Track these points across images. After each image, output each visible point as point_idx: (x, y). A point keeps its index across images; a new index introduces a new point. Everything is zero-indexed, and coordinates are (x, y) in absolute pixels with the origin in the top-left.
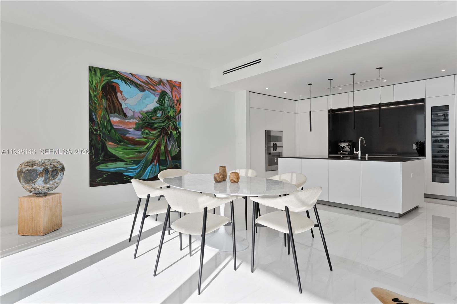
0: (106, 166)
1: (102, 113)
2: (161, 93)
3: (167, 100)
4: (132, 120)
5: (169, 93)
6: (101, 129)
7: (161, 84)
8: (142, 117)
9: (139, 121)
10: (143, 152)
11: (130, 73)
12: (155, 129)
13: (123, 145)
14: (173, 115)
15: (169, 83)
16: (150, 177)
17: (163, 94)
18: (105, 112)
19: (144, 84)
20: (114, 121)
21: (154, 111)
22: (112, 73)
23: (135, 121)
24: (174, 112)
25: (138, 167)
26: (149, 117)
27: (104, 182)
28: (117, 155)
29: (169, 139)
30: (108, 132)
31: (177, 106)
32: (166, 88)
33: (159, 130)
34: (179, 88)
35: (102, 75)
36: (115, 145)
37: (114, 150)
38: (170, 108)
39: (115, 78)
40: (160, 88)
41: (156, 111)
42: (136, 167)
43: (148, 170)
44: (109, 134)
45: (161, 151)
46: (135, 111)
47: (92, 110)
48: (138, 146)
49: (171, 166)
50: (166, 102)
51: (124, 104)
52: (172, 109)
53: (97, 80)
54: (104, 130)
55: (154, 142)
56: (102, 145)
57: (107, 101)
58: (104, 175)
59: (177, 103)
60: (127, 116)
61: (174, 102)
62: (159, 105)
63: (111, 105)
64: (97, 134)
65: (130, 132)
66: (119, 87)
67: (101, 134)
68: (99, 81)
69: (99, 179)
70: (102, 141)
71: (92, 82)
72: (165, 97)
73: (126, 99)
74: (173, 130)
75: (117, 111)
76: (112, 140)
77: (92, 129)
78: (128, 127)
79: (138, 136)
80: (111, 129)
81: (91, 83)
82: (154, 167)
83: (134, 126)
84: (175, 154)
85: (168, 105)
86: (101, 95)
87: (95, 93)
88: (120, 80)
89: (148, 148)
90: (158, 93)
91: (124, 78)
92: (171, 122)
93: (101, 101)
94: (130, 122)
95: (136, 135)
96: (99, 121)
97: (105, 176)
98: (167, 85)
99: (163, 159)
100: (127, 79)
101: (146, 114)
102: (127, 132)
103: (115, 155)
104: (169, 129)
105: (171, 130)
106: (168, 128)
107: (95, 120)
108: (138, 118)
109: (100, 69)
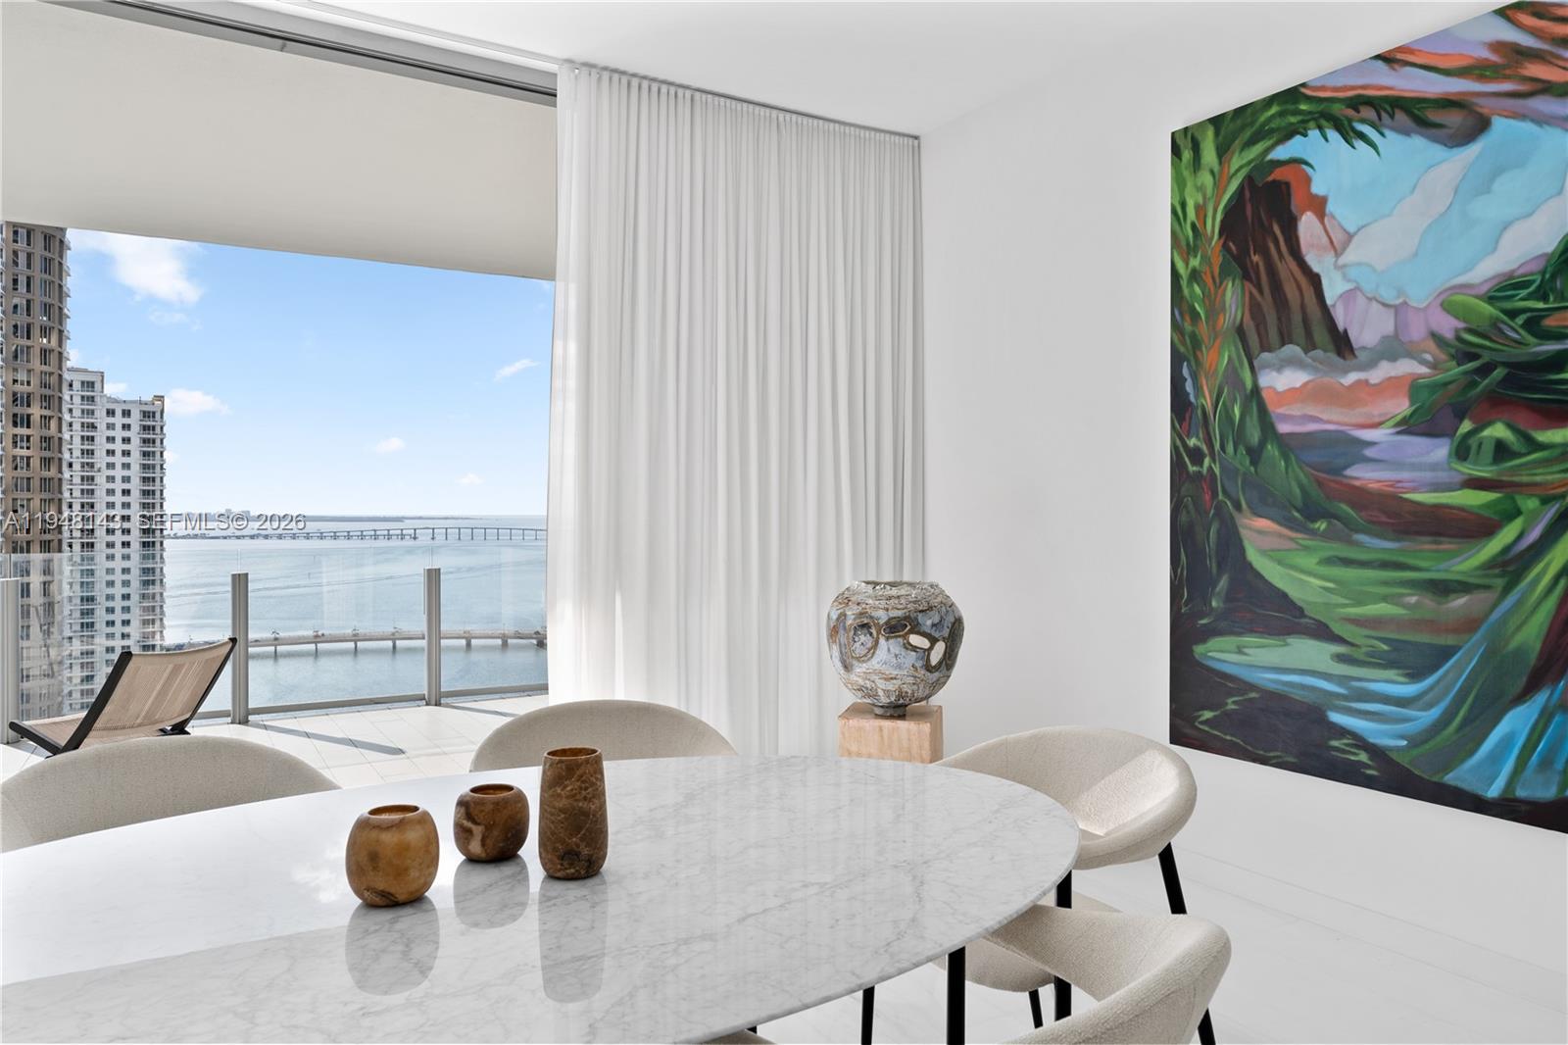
0: (1240, 651)
1: (1220, 354)
4: (1385, 364)
6: (1217, 446)
8: (1457, 330)
9: (1434, 366)
10: (1464, 587)
11: (1379, 57)
13: (1326, 536)
16: (1520, 793)
18: (1239, 356)
19: (1482, 78)
20: (1278, 393)
22: (1274, 109)
23: (1407, 367)
25: (1426, 693)
26: (1520, 319)
27: (1228, 738)
28: (1295, 593)
30: (1248, 462)
35: (1222, 152)
36: (1280, 536)
37: (1280, 562)
39: (1289, 134)
42: (1410, 690)
43: (1511, 736)
44: (1252, 469)
46: (1405, 303)
47: (1182, 349)
48: (1425, 544)
51: (1337, 276)
53: (1201, 189)
54: (1230, 448)
55: (1566, 516)
56: (1219, 532)
57: (1248, 285)
58: (1230, 701)
60: (1355, 346)
63: (1267, 303)
64: (1198, 475)
65: (1369, 452)
66: (1308, 180)
67: (1217, 470)
68: (1209, 191)
69: (1208, 715)
70: (1220, 509)
71: (1183, 205)
73: (1350, 237)
75: (1298, 330)
76: (1266, 502)
77: (1182, 449)
78: (1361, 420)
80: (1263, 444)
81: (1178, 214)
83: (1402, 407)
86: (1217, 260)
87: (1195, 262)
88: (1314, 134)
89: (1513, 565)
91: (1337, 109)
93: (1220, 291)
94: (1372, 382)
95: (1414, 467)
96: (1209, 408)
97: (1234, 702)
100: (1357, 102)
101: (1491, 299)
102: (1352, 449)
103: (1284, 596)
107: (1190, 403)
108: (1431, 345)
109: (1216, 121)
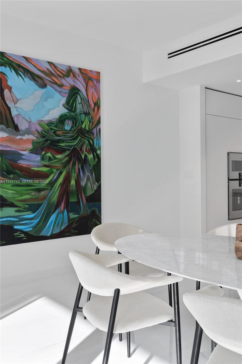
2: (70, 91)
3: (80, 101)
4: (26, 135)
5: (83, 90)
7: (70, 75)
8: (41, 130)
9: (37, 138)
10: (43, 190)
11: (24, 57)
12: (61, 151)
13: (13, 179)
14: (89, 128)
15: (83, 73)
16: (54, 233)
17: (74, 92)
19: (45, 75)
21: (60, 121)
23: (31, 137)
24: (90, 122)
25: (36, 215)
26: (53, 131)
28: (4, 195)
29: (82, 168)
31: (94, 112)
32: (77, 80)
33: (67, 153)
34: (97, 82)
36: (1, 179)
37: (1, 187)
38: (84, 115)
39: (1, 65)
40: (69, 82)
41: (62, 120)
42: (32, 216)
43: (52, 221)
45: (71, 188)
46: (31, 121)
49: (86, 214)
50: (79, 105)
52: (86, 117)
55: (61, 173)
59: (94, 108)
60: (20, 129)
61: (89, 106)
62: (67, 111)
65: (23, 157)
66: (7, 80)
72: (77, 97)
73: (18, 100)
74: (89, 153)
75: (4, 121)
78: (21, 149)
79: (36, 164)
82: (60, 215)
83: (30, 146)
84: (91, 193)
85: (82, 110)
89: (52, 184)
90: (66, 90)
91: (14, 65)
92: (85, 139)
94: (24, 139)
95: (33, 161)
98: (79, 76)
99: (73, 202)
100: (19, 66)
101: (48, 125)
103: (1, 197)
104: (83, 151)
105: (86, 153)
106: (81, 149)
108: (36, 132)
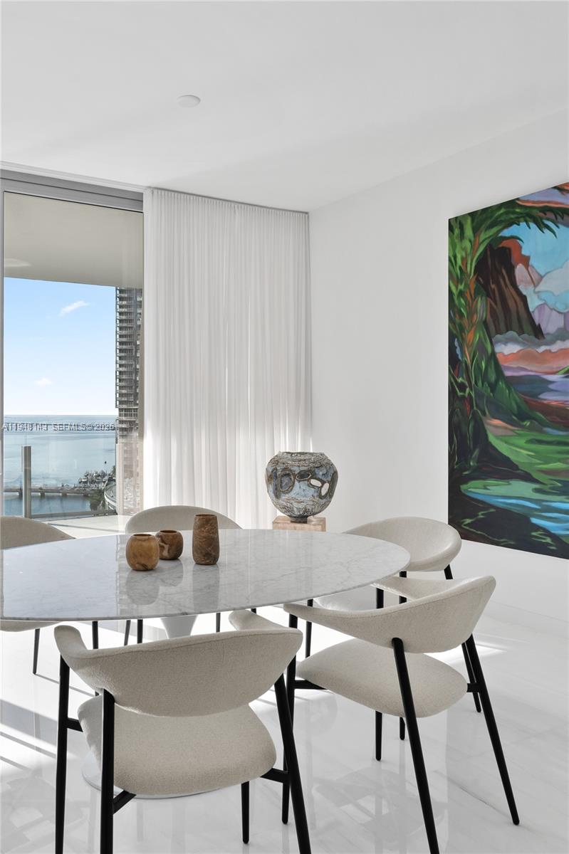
0: (485, 488)
1: (475, 336)
6: (473, 382)
11: (556, 187)
13: (530, 429)
18: (484, 336)
20: (505, 356)
22: (502, 211)
27: (479, 532)
28: (513, 458)
30: (489, 390)
35: (476, 230)
36: (506, 428)
37: (506, 443)
39: (510, 224)
44: (491, 394)
47: (455, 332)
51: (535, 297)
53: (464, 249)
54: (480, 383)
56: (474, 427)
57: (489, 299)
58: (480, 513)
60: (544, 333)
63: (499, 310)
64: (463, 397)
66: (521, 248)
67: (473, 395)
68: (469, 250)
69: (468, 521)
70: (475, 414)
71: (455, 257)
73: (542, 277)
75: (515, 324)
76: (500, 411)
77: (454, 384)
80: (497, 381)
81: (452, 261)
86: (473, 286)
87: (461, 287)
88: (523, 224)
91: (535, 212)
93: (475, 302)
94: (553, 351)
96: (469, 362)
97: (483, 514)
100: (545, 210)
103: (508, 459)
107: (459, 360)
109: (472, 215)
